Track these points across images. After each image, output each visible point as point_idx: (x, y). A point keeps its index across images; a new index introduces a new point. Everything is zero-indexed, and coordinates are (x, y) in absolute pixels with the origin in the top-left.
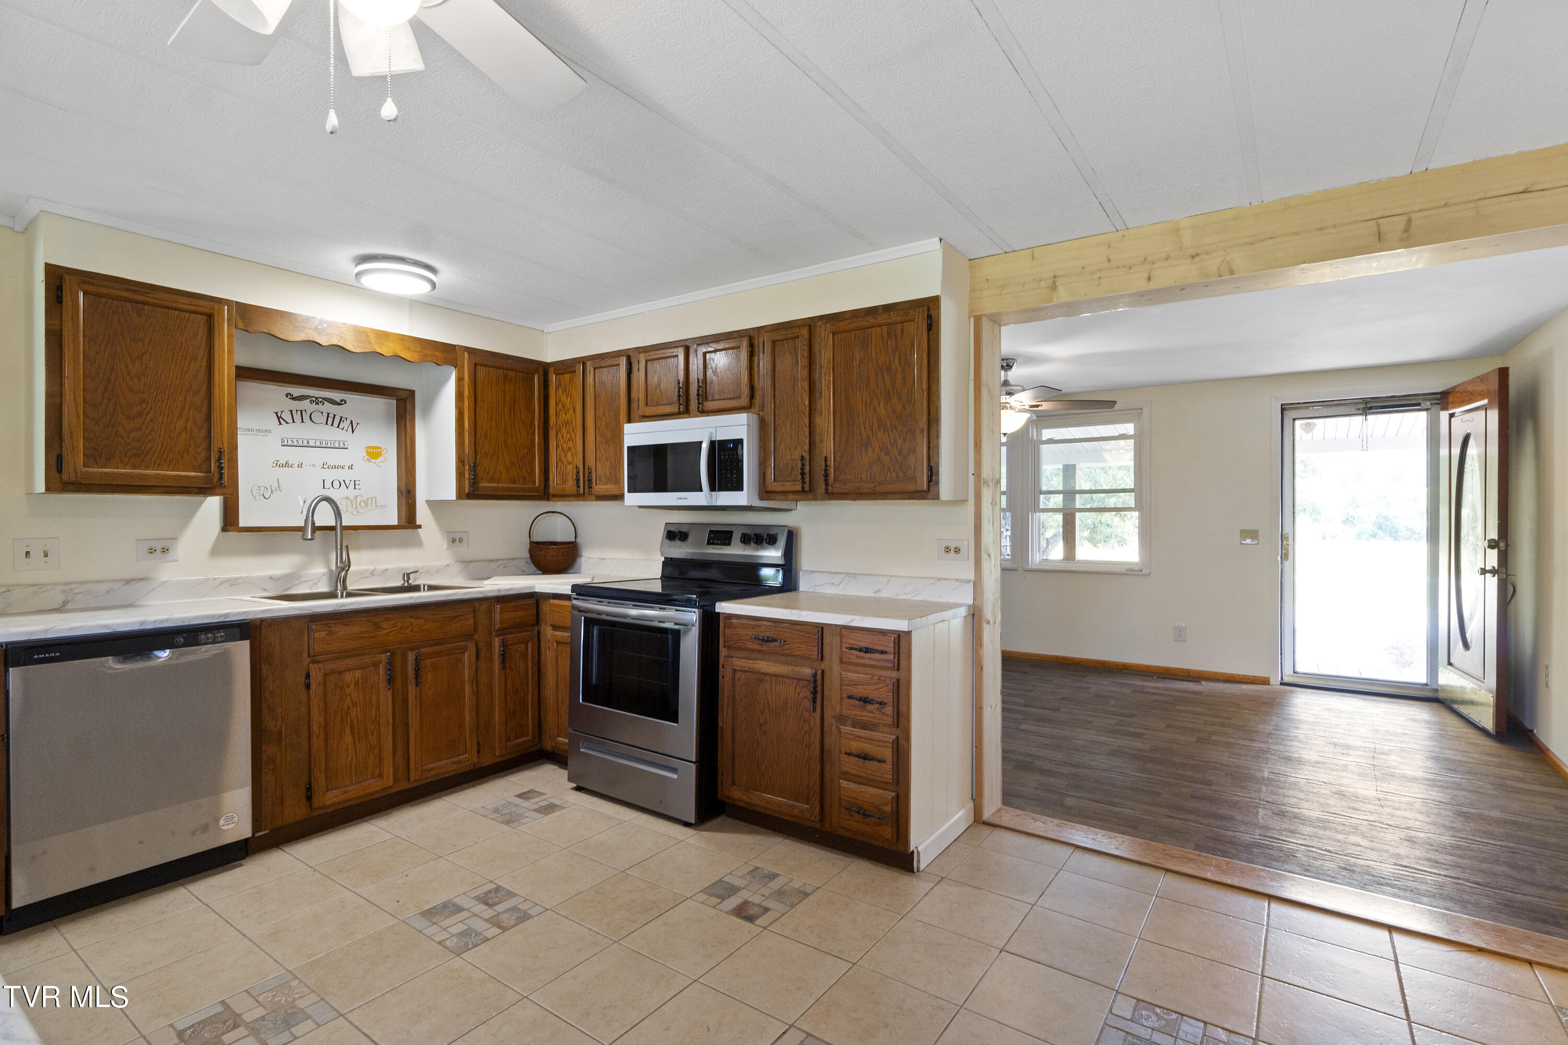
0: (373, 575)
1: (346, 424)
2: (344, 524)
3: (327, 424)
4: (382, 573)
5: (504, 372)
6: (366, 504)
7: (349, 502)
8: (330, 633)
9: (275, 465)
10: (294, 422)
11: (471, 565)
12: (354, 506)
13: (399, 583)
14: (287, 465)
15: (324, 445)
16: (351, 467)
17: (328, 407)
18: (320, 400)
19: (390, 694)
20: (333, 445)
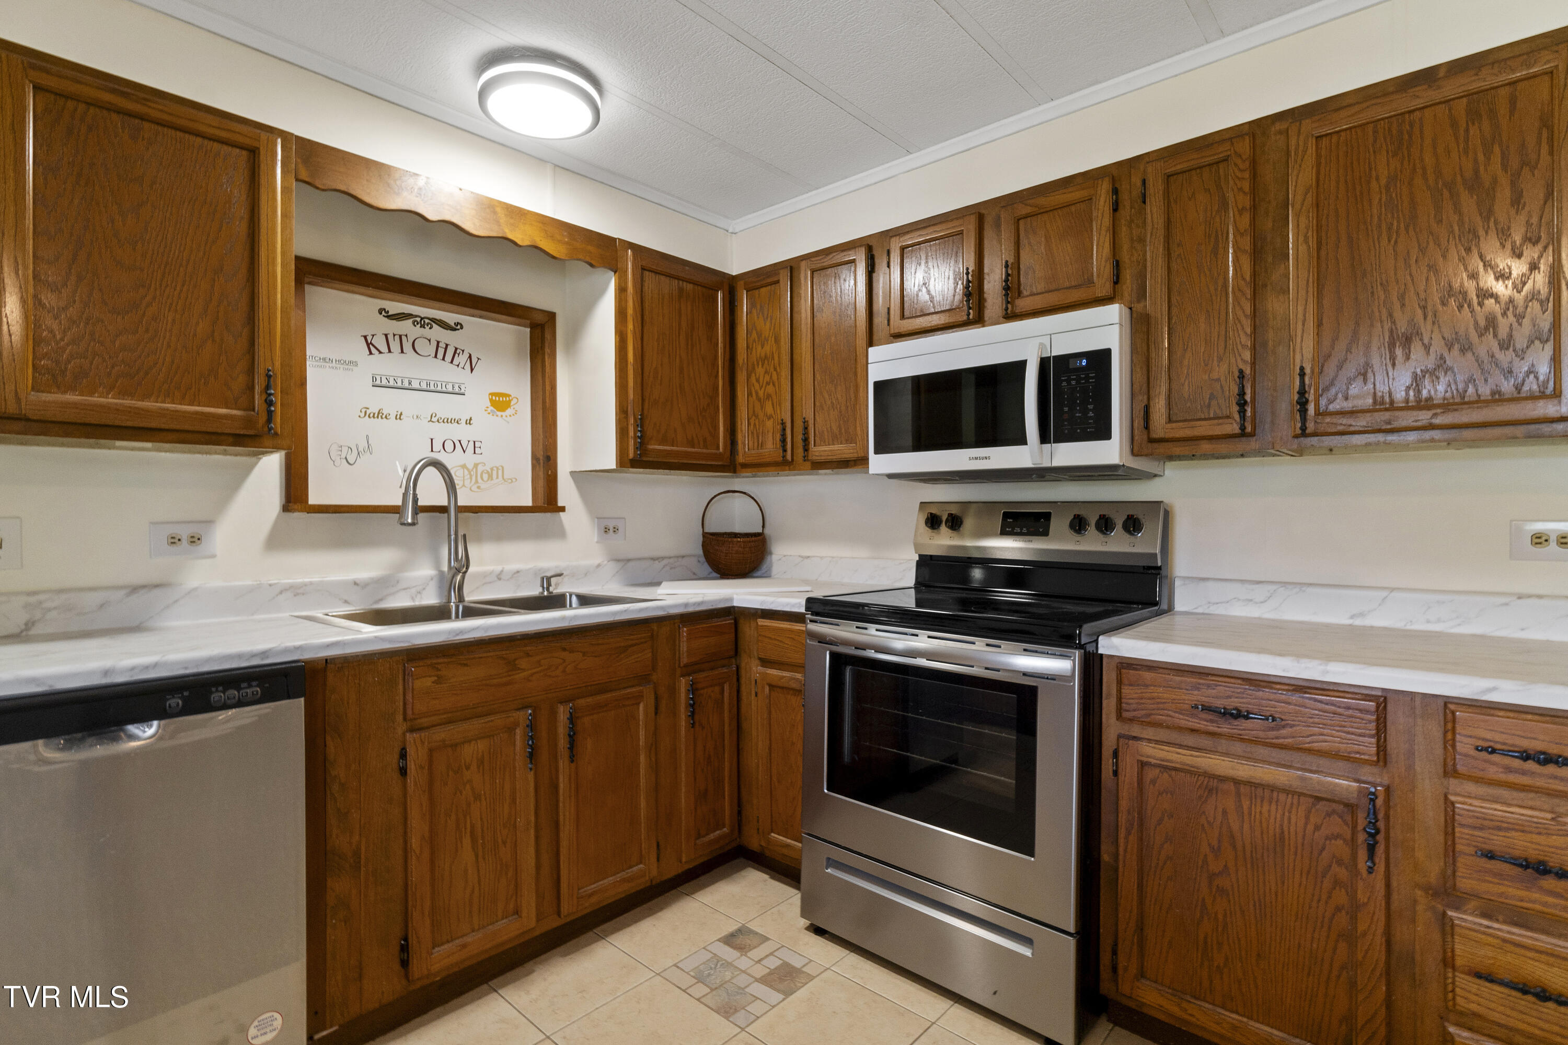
0: (500, 579)
1: (462, 359)
2: (460, 503)
3: (436, 357)
4: (512, 578)
5: (678, 283)
6: (490, 477)
7: (466, 472)
8: (439, 680)
9: (362, 415)
10: (390, 351)
11: (631, 564)
12: (474, 478)
13: (533, 590)
14: (379, 415)
15: (432, 388)
16: (469, 422)
17: (437, 333)
18: (427, 321)
19: (531, 776)
20: (444, 389)
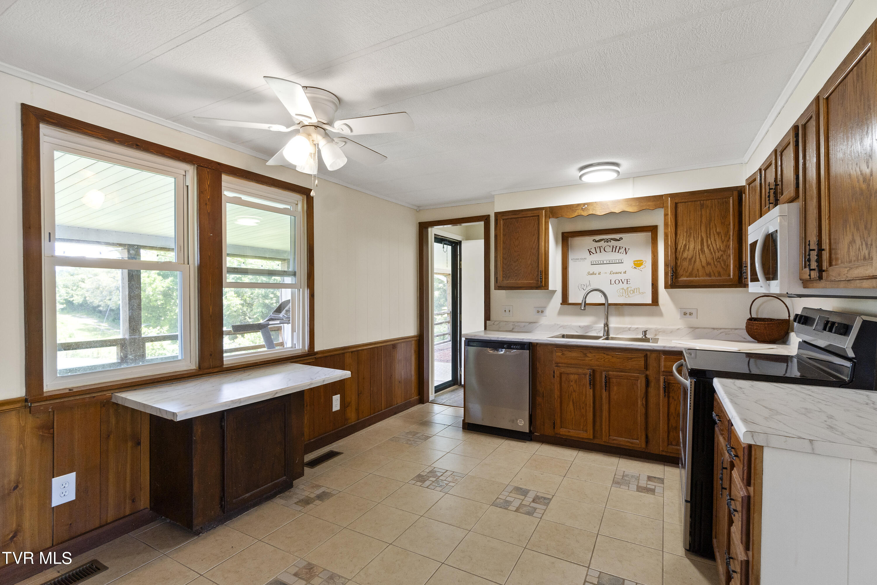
0: (630, 330)
1: (622, 250)
2: (609, 302)
3: (612, 251)
4: (635, 330)
6: (634, 292)
7: (624, 291)
9: (588, 274)
10: (596, 253)
12: (627, 293)
13: (640, 336)
14: (593, 274)
15: (611, 262)
16: (625, 272)
17: (613, 243)
18: (609, 240)
19: (591, 391)
20: (615, 262)
